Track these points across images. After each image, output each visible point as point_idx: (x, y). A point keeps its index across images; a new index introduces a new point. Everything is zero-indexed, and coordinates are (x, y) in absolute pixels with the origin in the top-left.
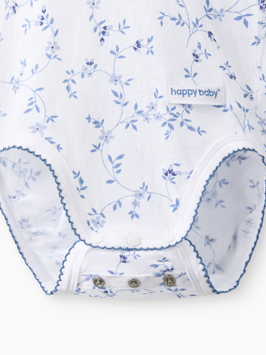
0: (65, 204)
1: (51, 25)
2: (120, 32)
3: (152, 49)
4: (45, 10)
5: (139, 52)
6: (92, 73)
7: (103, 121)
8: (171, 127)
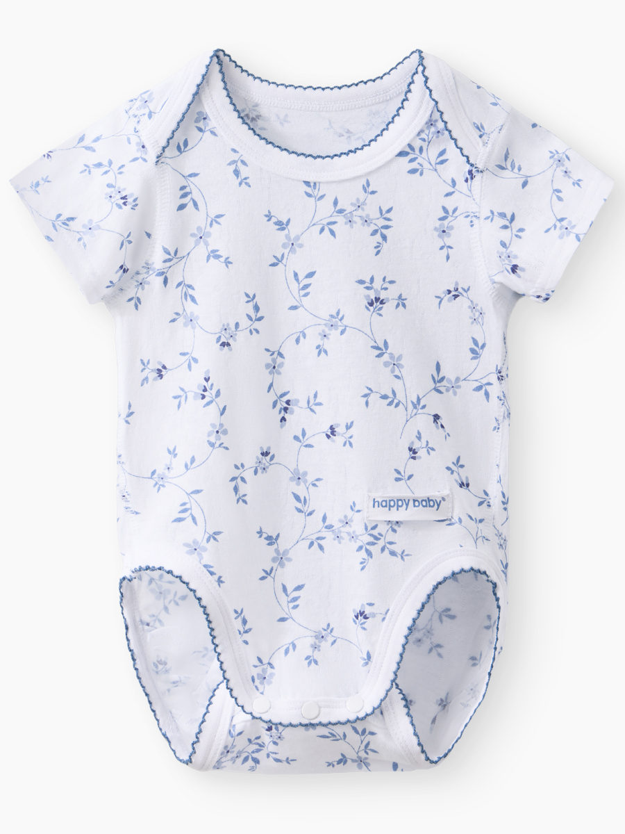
0: (219, 654)
1: (216, 400)
2: (309, 410)
3: (351, 440)
4: (209, 378)
5: (333, 441)
6: (268, 467)
7: (278, 535)
8: (369, 554)
